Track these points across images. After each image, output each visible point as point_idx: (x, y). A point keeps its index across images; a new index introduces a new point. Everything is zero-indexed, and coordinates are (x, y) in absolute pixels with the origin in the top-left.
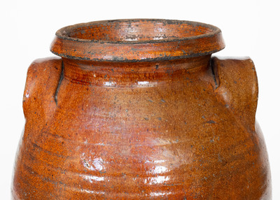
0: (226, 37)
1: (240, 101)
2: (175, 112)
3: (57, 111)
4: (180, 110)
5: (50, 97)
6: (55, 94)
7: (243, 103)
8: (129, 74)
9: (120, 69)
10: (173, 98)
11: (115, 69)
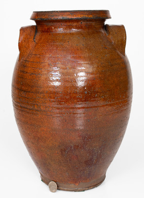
0: (111, 14)
1: (118, 41)
2: (90, 43)
3: (36, 45)
4: (92, 42)
5: (32, 40)
6: (34, 38)
7: (120, 42)
8: (69, 26)
9: (65, 24)
10: (88, 37)
11: (63, 24)
